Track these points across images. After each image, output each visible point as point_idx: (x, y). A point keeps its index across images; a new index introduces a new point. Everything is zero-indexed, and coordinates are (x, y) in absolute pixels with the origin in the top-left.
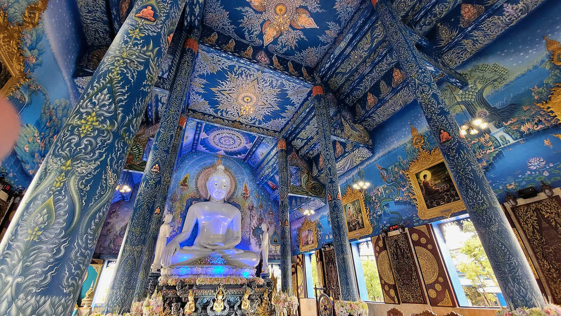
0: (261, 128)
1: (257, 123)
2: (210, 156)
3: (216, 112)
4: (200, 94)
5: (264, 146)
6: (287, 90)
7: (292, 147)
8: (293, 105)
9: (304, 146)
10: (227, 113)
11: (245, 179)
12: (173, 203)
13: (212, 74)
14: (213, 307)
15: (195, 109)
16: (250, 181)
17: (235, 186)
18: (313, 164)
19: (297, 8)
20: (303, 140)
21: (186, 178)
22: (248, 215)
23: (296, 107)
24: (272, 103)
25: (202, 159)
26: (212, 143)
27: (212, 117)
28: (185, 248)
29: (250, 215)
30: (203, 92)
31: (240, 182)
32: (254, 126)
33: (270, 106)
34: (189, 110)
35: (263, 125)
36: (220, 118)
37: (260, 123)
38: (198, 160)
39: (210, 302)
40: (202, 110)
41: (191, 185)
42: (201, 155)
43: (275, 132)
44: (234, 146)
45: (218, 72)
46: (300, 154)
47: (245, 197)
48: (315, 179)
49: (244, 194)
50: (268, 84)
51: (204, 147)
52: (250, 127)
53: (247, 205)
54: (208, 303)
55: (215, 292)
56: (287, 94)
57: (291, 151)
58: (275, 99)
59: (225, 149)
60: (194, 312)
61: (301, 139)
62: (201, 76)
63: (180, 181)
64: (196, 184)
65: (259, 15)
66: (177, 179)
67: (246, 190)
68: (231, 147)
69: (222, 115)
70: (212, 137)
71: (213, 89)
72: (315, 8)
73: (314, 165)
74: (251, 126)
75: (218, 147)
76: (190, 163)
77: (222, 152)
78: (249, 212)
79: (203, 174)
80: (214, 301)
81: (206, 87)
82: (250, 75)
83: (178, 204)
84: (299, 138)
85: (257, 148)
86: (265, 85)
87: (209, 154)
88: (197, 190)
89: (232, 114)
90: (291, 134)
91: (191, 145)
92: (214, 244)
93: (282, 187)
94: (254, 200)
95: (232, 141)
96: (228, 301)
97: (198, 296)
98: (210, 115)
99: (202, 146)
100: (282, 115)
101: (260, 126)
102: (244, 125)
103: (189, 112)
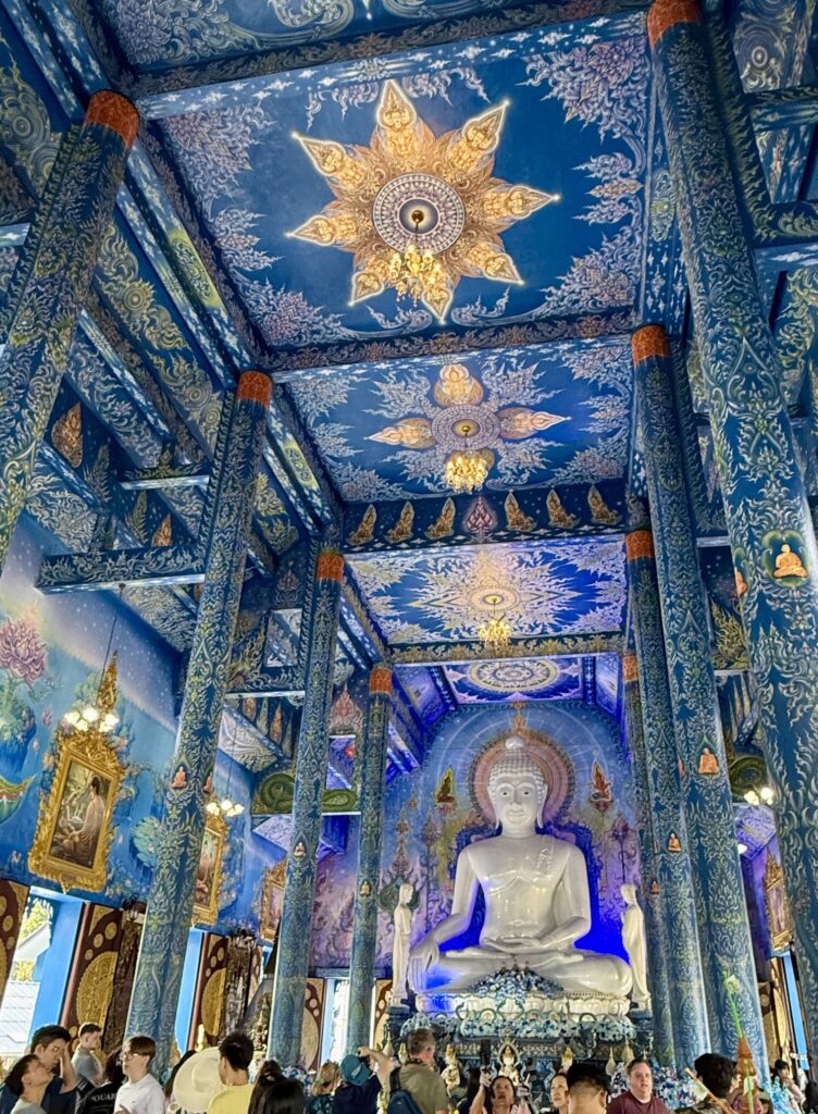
0: (568, 636)
1: (550, 630)
2: (493, 712)
3: (446, 636)
4: (395, 618)
5: (606, 668)
6: (566, 561)
8: (605, 578)
10: (469, 631)
11: (595, 753)
12: (429, 846)
13: (394, 585)
15: (402, 641)
16: (608, 759)
17: (570, 779)
19: (496, 414)
21: (447, 780)
22: (616, 854)
23: (618, 580)
24: (553, 588)
25: (475, 723)
26: (483, 686)
27: (443, 647)
28: (451, 954)
29: (622, 852)
30: (396, 613)
31: (580, 764)
33: (552, 596)
34: (392, 647)
35: (567, 630)
36: (462, 644)
37: (557, 629)
38: (465, 730)
40: (417, 640)
41: (460, 793)
42: (471, 714)
44: (535, 679)
45: (402, 578)
47: (602, 807)
49: (597, 796)
50: (516, 565)
51: (470, 694)
52: (538, 644)
53: (608, 825)
56: (575, 567)
58: (554, 582)
59: (521, 689)
62: (378, 593)
63: (433, 789)
64: (472, 793)
65: (431, 453)
66: (429, 788)
67: (601, 784)
68: (529, 682)
70: (474, 675)
71: (414, 604)
72: (533, 397)
75: (500, 690)
76: (450, 742)
77: (517, 696)
78: (616, 845)
79: (483, 762)
81: (396, 605)
82: (467, 563)
83: (438, 848)
85: (593, 673)
86: (511, 568)
87: (490, 705)
88: (477, 806)
91: (438, 700)
92: (518, 940)
94: (627, 811)
95: (525, 673)
98: (438, 644)
99: (465, 695)
100: (598, 600)
102: (521, 643)
103: (392, 652)
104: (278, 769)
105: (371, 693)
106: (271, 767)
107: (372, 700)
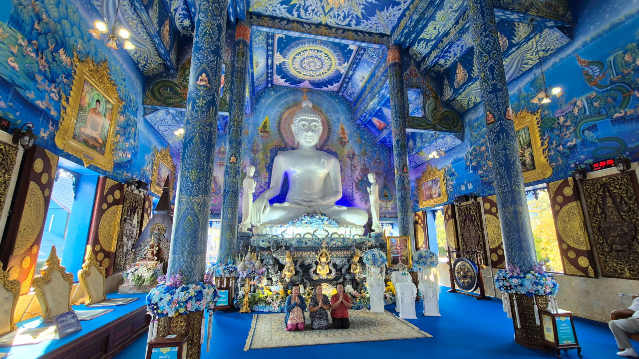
0: (361, 31)
1: (354, 23)
2: (291, 91)
3: (290, 11)
5: (366, 65)
7: (410, 57)
9: (430, 52)
10: (306, 10)
11: (342, 118)
12: (255, 154)
14: (316, 270)
15: (260, 11)
16: (348, 122)
17: (329, 129)
18: (443, 82)
20: (428, 41)
22: (349, 165)
25: (282, 95)
26: (291, 71)
27: (285, 22)
28: (276, 205)
29: (351, 164)
31: (334, 123)
32: (349, 30)
34: (251, 13)
35: (364, 25)
36: (298, 22)
37: (358, 24)
38: (276, 98)
39: (312, 264)
40: (270, 11)
42: (280, 90)
43: (382, 35)
44: (322, 71)
46: (423, 68)
47: (343, 143)
48: (448, 104)
49: (341, 138)
51: (282, 77)
52: (343, 32)
53: (346, 152)
54: (310, 266)
55: (317, 254)
57: (409, 64)
59: (310, 78)
60: (295, 275)
61: (425, 40)
67: (343, 133)
68: (318, 73)
69: (299, 16)
70: (290, 61)
73: (446, 82)
74: (344, 30)
75: (300, 76)
76: (267, 103)
77: (306, 84)
78: (349, 161)
80: (317, 263)
84: (422, 39)
85: (355, 70)
87: (290, 87)
89: (313, 10)
90: (408, 35)
92: (310, 200)
93: (396, 120)
94: (355, 147)
95: (319, 64)
96: (333, 264)
97: (297, 258)
98: (282, 19)
99: (279, 78)
101: (360, 28)
102: (334, 30)
103: (251, 18)
104: (165, 77)
105: (237, 39)
106: (160, 75)
107: (238, 43)
